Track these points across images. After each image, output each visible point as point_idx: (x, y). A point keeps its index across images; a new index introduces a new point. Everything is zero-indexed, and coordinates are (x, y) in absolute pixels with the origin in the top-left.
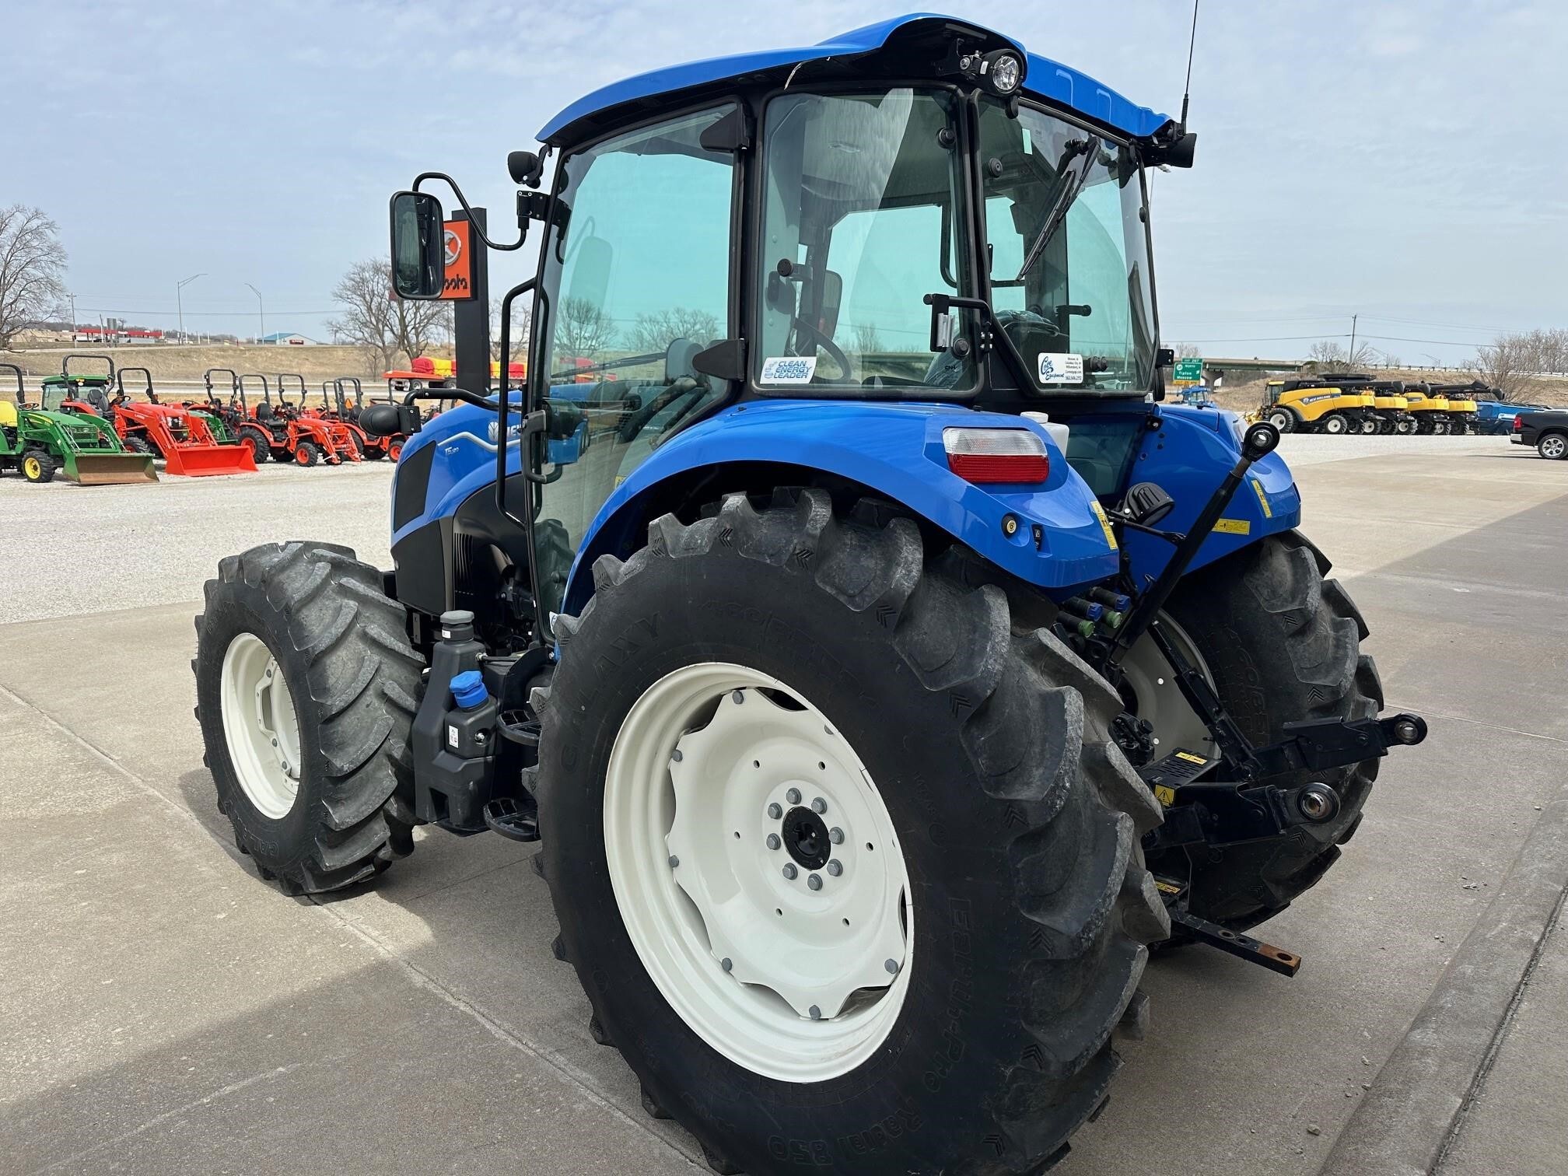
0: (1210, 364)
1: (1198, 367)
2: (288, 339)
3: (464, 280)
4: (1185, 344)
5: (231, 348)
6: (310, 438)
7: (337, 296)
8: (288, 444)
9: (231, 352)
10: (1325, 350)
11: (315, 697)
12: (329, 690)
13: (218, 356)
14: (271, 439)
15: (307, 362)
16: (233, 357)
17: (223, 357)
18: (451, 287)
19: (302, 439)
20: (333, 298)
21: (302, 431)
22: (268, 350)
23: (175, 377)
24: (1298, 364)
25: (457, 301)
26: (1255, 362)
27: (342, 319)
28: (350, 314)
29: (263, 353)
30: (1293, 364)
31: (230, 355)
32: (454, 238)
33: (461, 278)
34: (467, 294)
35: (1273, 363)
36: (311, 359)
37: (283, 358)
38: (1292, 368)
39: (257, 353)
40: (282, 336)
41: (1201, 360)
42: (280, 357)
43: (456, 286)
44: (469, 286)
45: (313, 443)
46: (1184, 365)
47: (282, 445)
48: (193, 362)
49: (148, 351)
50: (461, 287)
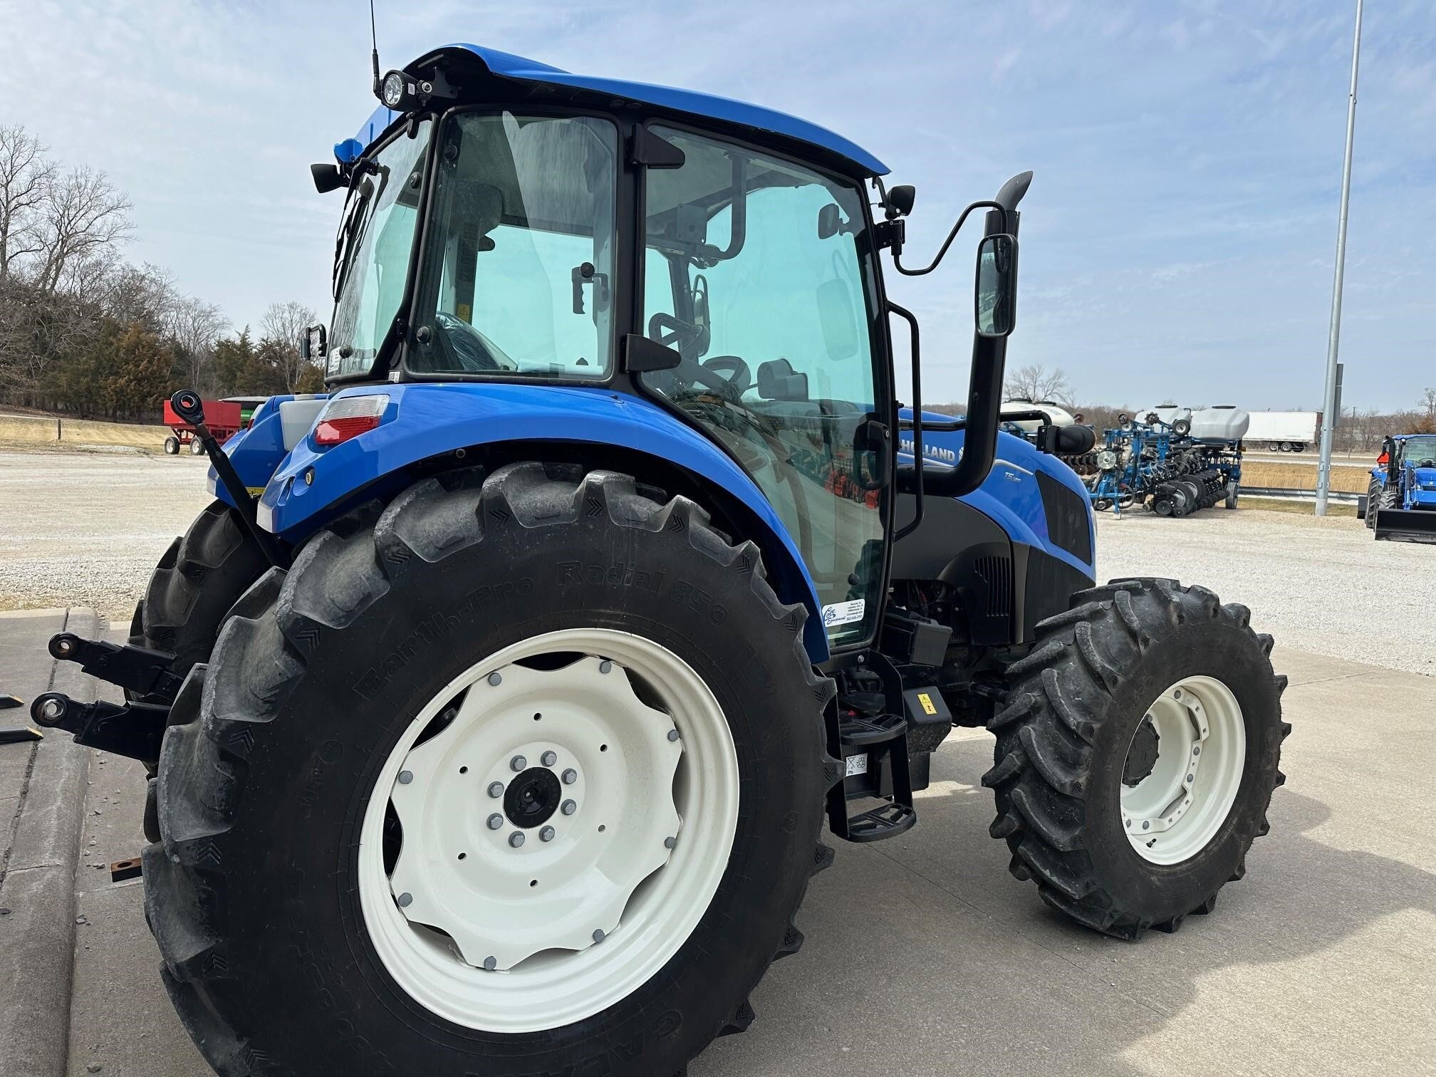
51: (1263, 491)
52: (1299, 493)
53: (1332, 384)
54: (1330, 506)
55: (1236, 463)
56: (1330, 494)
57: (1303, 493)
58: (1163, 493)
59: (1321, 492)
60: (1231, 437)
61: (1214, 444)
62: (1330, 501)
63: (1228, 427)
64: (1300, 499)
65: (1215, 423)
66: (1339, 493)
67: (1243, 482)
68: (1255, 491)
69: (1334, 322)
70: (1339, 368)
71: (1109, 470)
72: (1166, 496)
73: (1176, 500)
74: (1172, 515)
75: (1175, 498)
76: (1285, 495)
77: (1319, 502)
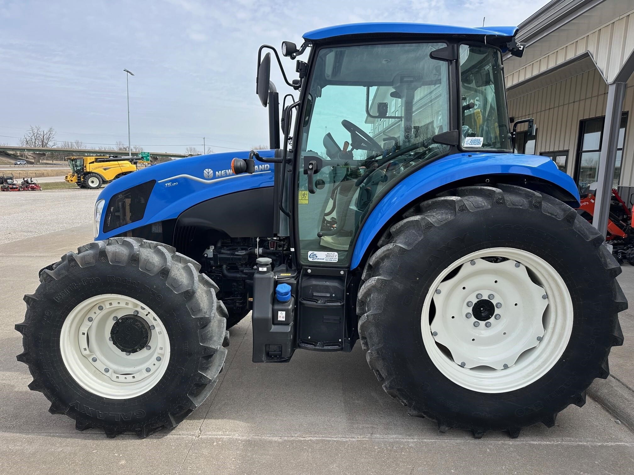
0: (152, 155)
1: (148, 156)
4: (137, 146)
10: (191, 150)
11: (194, 316)
12: (202, 310)
24: (186, 155)
26: (166, 154)
30: (184, 155)
35: (176, 155)
38: (184, 156)
41: (149, 153)
46: (142, 155)
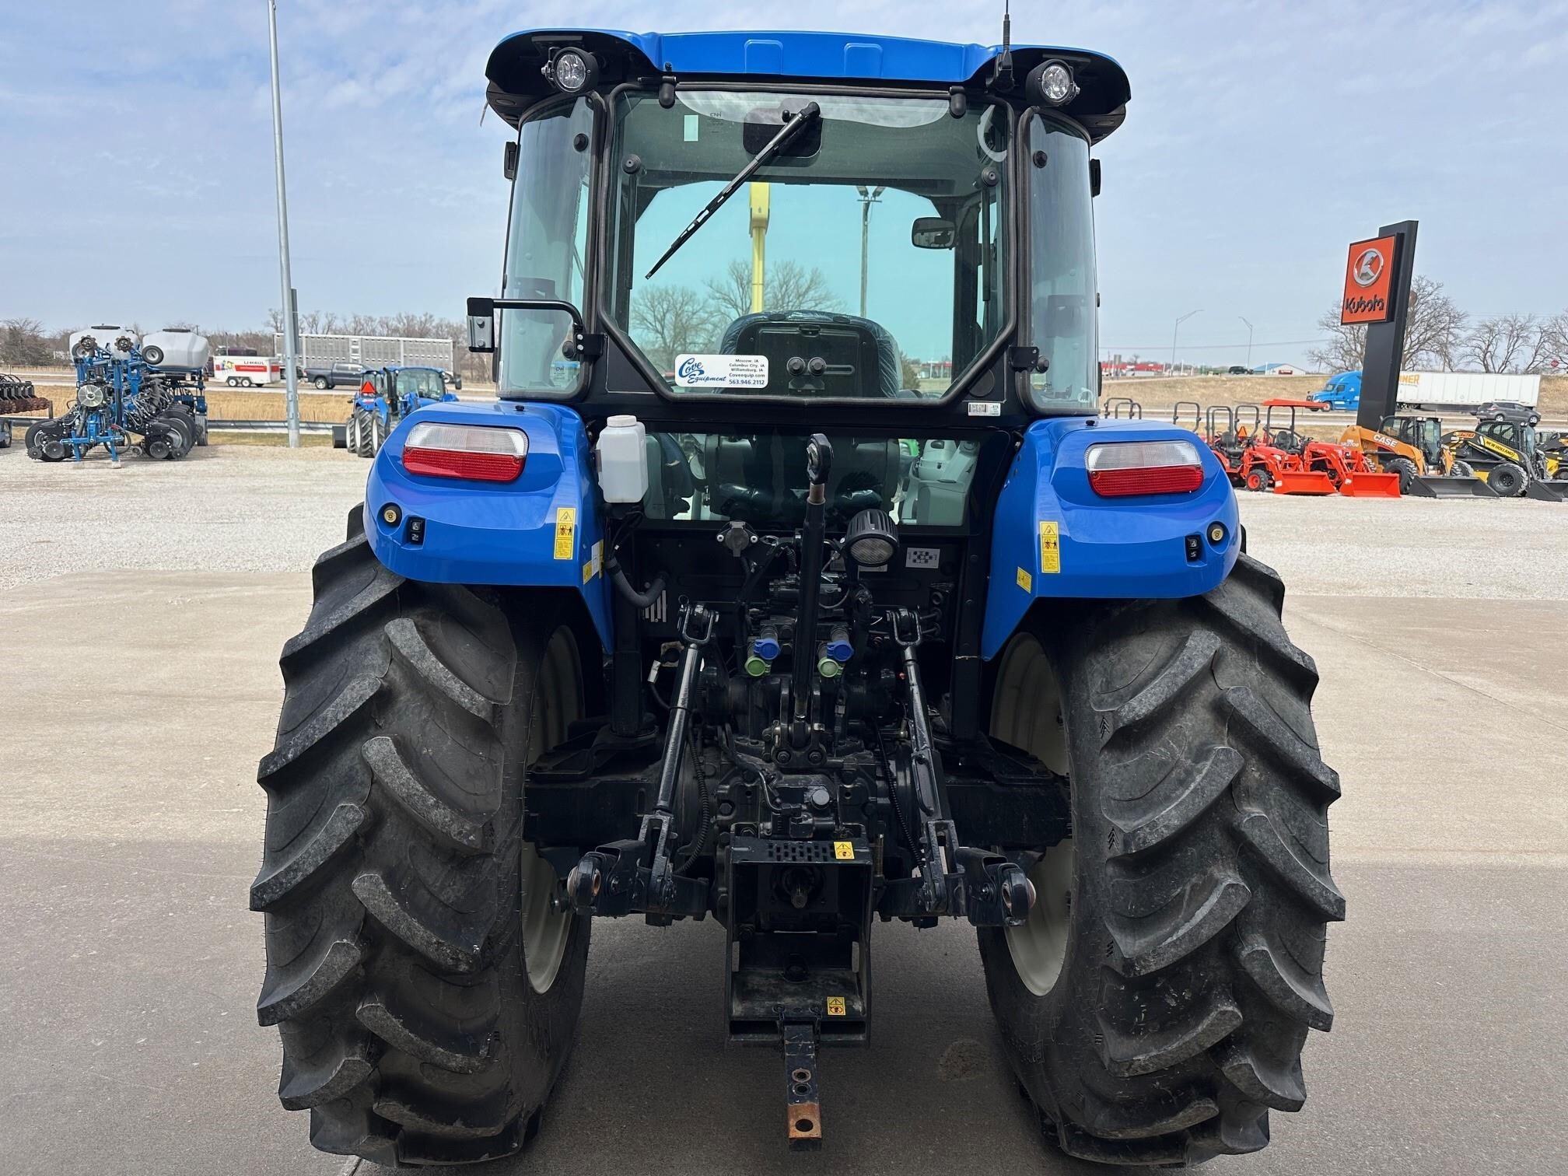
2: (1277, 370)
3: (1382, 300)
5: (1213, 379)
6: (1263, 466)
7: (1323, 324)
8: (1242, 470)
9: (1213, 383)
13: (1200, 387)
14: (1227, 465)
15: (1284, 392)
16: (1214, 387)
17: (1205, 387)
18: (1367, 309)
19: (1255, 467)
20: (1319, 327)
21: (1256, 459)
22: (1248, 380)
23: (1157, 407)
25: (1371, 323)
27: (1324, 347)
28: (1336, 342)
29: (1243, 384)
31: (1211, 386)
32: (1377, 256)
33: (1378, 298)
34: (1383, 315)
36: (1288, 389)
37: (1262, 388)
39: (1238, 383)
40: (1271, 367)
42: (1258, 387)
43: (1373, 308)
44: (1385, 307)
45: (1265, 471)
47: (1236, 471)
48: (1176, 392)
49: (1140, 383)
50: (1377, 308)
51: (228, 424)
52: (266, 424)
53: (289, 309)
54: (303, 436)
55: (199, 395)
56: (301, 425)
57: (271, 424)
58: (157, 434)
59: (293, 422)
60: (194, 365)
61: (175, 373)
62: (303, 432)
63: (190, 353)
64: (269, 431)
65: (175, 348)
66: (307, 423)
67: (210, 415)
68: (220, 424)
69: (283, 244)
70: (293, 293)
71: (95, 409)
72: (160, 436)
73: (171, 440)
74: (169, 458)
75: (170, 437)
76: (252, 427)
77: (293, 435)
